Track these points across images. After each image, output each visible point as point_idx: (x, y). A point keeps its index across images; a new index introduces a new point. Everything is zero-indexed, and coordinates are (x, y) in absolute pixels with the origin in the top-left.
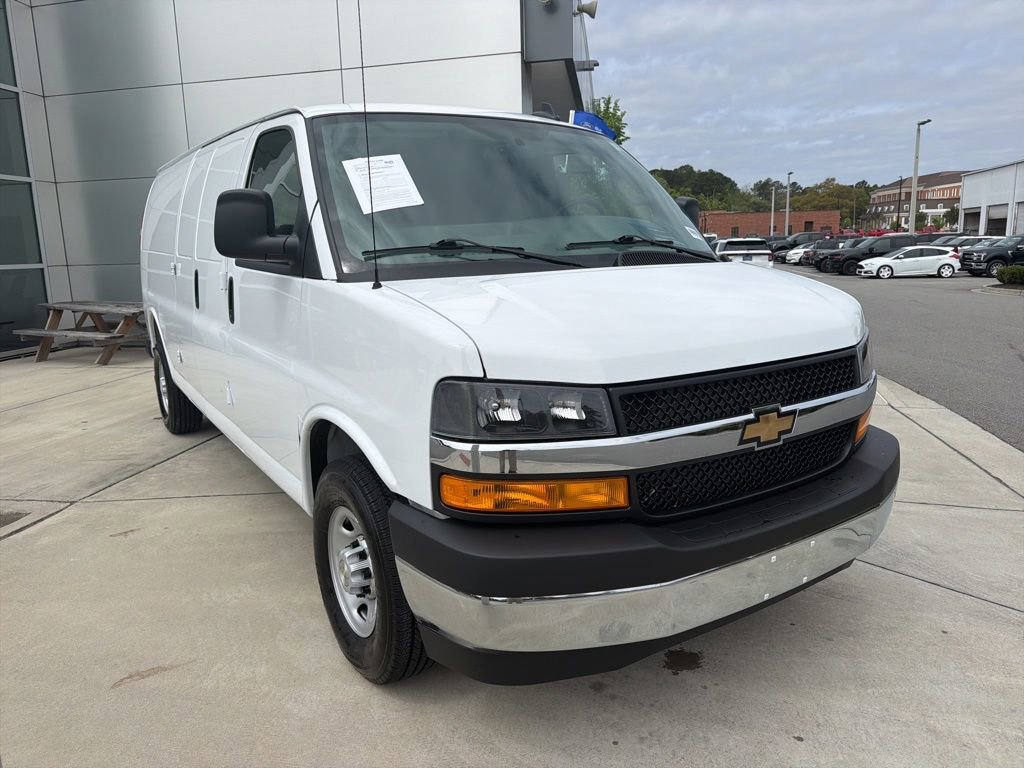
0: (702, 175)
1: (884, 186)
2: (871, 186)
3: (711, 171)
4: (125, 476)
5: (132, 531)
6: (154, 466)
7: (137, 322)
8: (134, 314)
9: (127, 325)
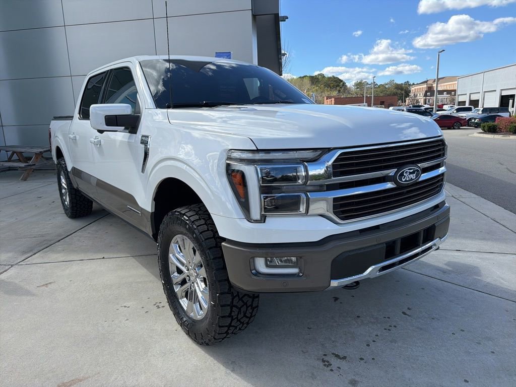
0: (329, 78)
1: (418, 84)
2: (411, 84)
3: (333, 76)
4: (43, 247)
5: (50, 283)
6: (59, 241)
7: (42, 157)
8: (40, 152)
9: (37, 158)
